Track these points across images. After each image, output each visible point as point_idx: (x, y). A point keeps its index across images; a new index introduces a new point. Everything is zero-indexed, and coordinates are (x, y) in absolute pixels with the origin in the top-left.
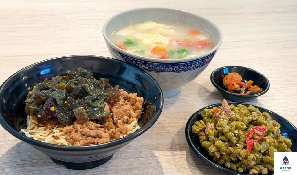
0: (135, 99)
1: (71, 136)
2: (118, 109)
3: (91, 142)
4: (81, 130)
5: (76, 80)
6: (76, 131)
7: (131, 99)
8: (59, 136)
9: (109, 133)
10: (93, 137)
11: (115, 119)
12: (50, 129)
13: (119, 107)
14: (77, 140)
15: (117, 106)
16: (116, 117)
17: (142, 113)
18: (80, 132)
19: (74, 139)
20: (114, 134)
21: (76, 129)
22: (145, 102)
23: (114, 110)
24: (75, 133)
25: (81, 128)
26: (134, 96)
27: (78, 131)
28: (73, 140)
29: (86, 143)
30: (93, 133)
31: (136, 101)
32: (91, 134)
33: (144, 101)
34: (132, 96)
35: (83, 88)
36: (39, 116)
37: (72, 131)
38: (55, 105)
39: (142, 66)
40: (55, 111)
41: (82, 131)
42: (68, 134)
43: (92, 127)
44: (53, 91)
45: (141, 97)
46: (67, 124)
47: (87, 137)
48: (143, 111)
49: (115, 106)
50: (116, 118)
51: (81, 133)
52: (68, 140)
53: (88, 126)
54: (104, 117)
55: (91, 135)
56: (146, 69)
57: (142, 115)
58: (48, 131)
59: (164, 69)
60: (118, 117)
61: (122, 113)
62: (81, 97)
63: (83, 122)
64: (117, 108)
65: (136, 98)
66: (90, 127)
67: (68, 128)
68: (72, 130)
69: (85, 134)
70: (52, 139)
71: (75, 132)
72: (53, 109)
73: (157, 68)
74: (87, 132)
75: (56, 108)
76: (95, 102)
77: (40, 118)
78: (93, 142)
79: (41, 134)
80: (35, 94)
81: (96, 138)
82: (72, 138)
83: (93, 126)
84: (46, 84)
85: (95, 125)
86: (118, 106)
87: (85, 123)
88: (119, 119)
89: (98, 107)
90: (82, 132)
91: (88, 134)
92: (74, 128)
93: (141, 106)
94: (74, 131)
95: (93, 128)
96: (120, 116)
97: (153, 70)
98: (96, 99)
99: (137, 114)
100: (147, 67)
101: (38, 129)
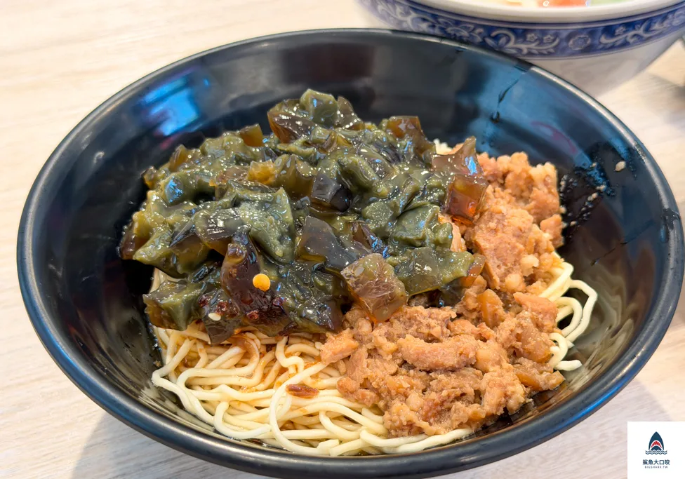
0: (525, 175)
1: (359, 375)
2: (500, 234)
3: (453, 396)
4: (391, 346)
5: (307, 144)
6: (373, 352)
7: (509, 177)
8: (309, 382)
9: (501, 340)
10: (450, 369)
11: (496, 273)
12: (262, 355)
13: (500, 226)
14: (389, 392)
15: (492, 225)
16: (496, 266)
17: (565, 225)
18: (390, 357)
19: (377, 389)
20: (518, 337)
21: (370, 346)
22: (563, 183)
23: (486, 240)
24: (370, 360)
25: (390, 337)
26: (516, 162)
27: (380, 352)
28: (373, 394)
29: (436, 405)
30: (446, 352)
31: (530, 183)
32: (440, 359)
33: (560, 177)
34: (512, 167)
35: (348, 174)
36: (215, 317)
37: (357, 355)
38: (266, 260)
39: (511, 44)
40: (274, 286)
41: (397, 351)
42: (342, 366)
43: (429, 326)
44: (236, 203)
45: (543, 164)
46: (328, 329)
47: (428, 372)
48: (565, 217)
49: (483, 225)
50: (498, 270)
51: (394, 358)
52: (352, 393)
53: (415, 327)
54: (463, 277)
55: (443, 365)
56: (525, 51)
57: (565, 232)
58: (255, 365)
59: (596, 42)
60: (505, 264)
61: (514, 247)
62: (344, 210)
63: (387, 309)
64: (496, 231)
65: (526, 172)
66: (425, 330)
67: (338, 343)
68: (355, 349)
69: (416, 364)
70: (290, 400)
71: (370, 356)
72: (262, 280)
73: (571, 42)
74: (423, 353)
75: (274, 274)
76: (405, 223)
77: (218, 323)
78: (458, 392)
79: (235, 381)
80: (172, 227)
81: (464, 372)
82: (365, 385)
83: (433, 322)
84: (192, 177)
85: (440, 317)
86: (496, 221)
87: (398, 314)
88: (508, 272)
89: (427, 241)
90: (400, 355)
91: (432, 363)
92: (361, 342)
93: (554, 200)
94: (363, 352)
95: (436, 331)
96: (511, 259)
97: (550, 54)
98: (408, 209)
99: (552, 232)
100: (533, 46)
101: (213, 364)
